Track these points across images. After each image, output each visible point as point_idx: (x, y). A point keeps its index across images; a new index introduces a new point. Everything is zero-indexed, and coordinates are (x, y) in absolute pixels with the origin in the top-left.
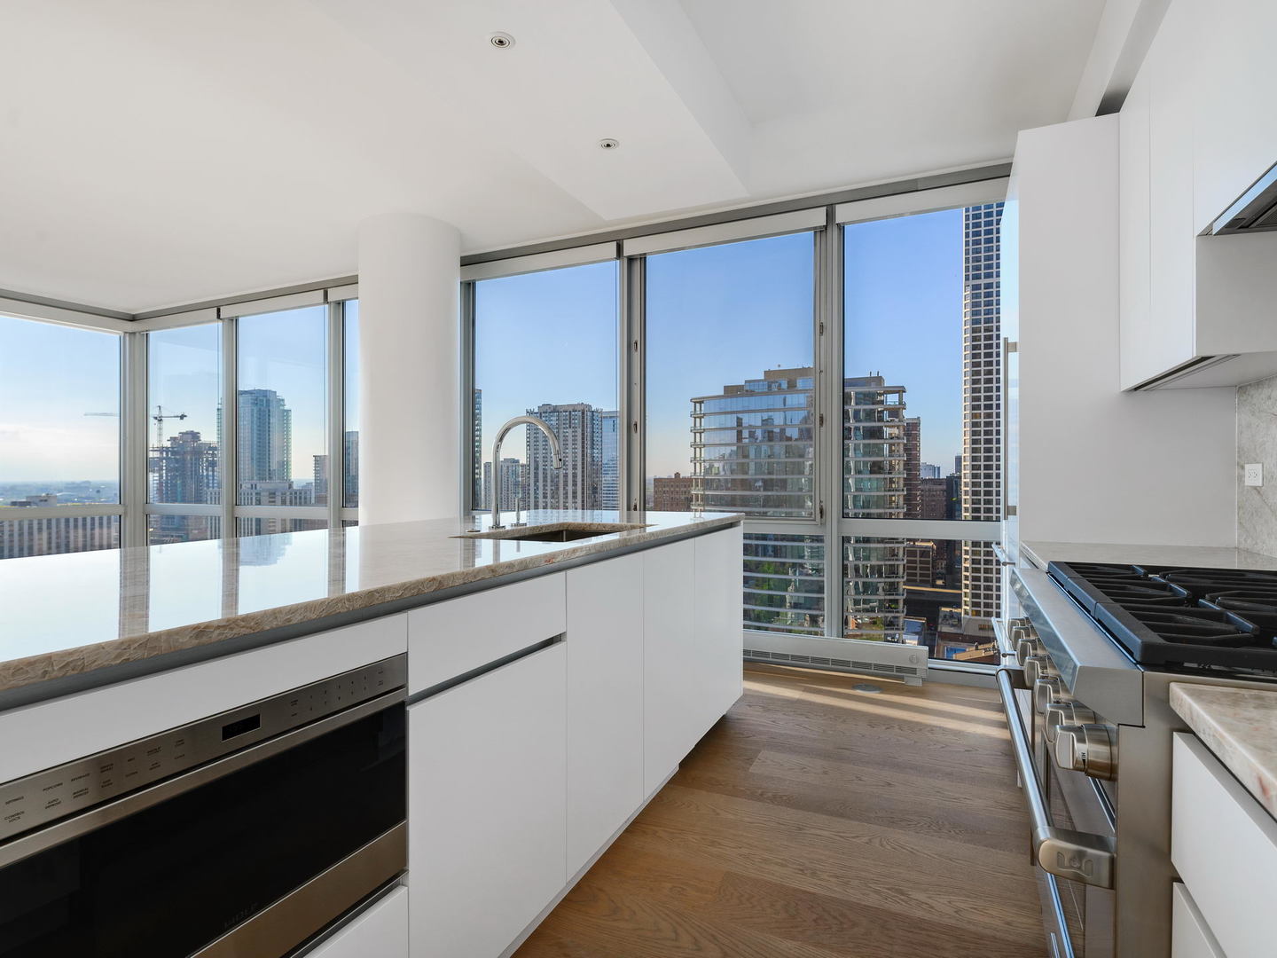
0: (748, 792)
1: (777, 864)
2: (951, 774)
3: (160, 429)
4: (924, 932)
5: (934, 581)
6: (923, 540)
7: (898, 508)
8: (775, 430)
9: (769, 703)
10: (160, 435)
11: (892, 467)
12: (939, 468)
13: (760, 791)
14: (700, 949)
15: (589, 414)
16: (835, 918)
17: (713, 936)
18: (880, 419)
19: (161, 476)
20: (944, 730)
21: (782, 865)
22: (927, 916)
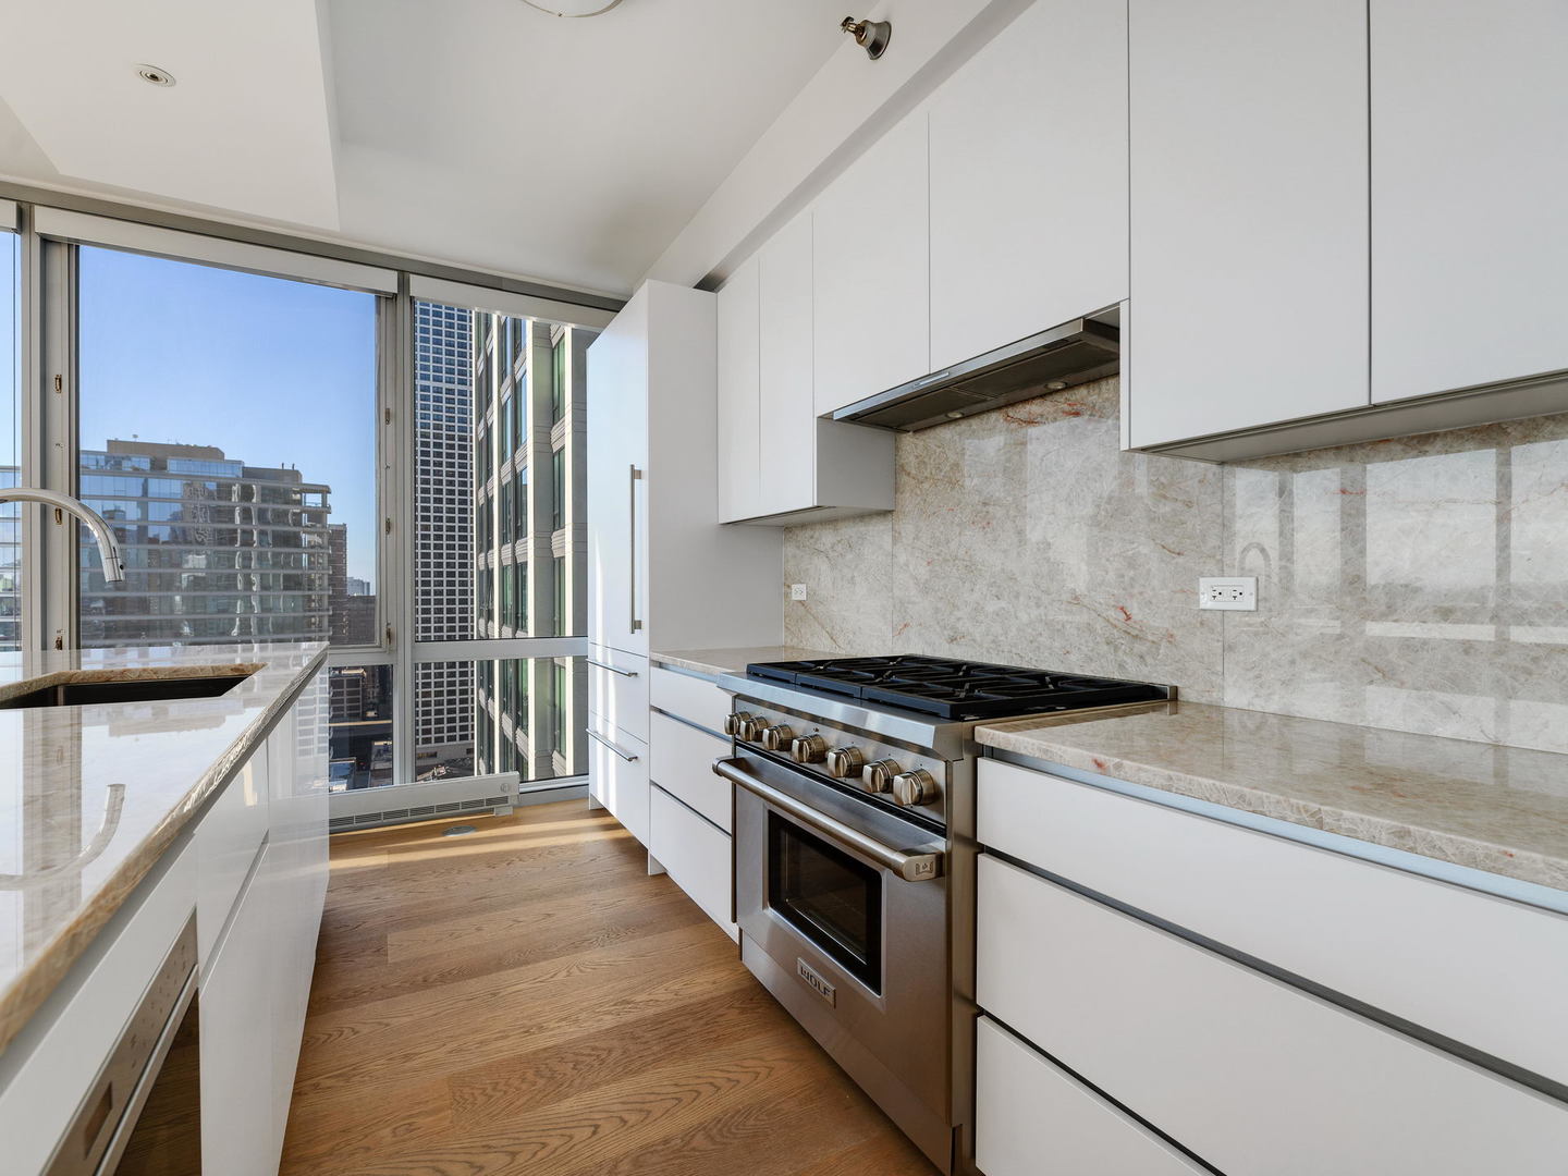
0: (407, 985)
1: (496, 1039)
2: (592, 885)
4: (666, 1024)
5: (364, 713)
6: (350, 668)
7: (321, 631)
8: (128, 527)
9: (355, 881)
11: (311, 582)
12: (368, 584)
13: (420, 978)
14: (481, 1168)
16: (590, 1055)
17: (484, 1146)
18: (298, 523)
20: (561, 848)
21: (503, 1038)
22: (659, 1010)
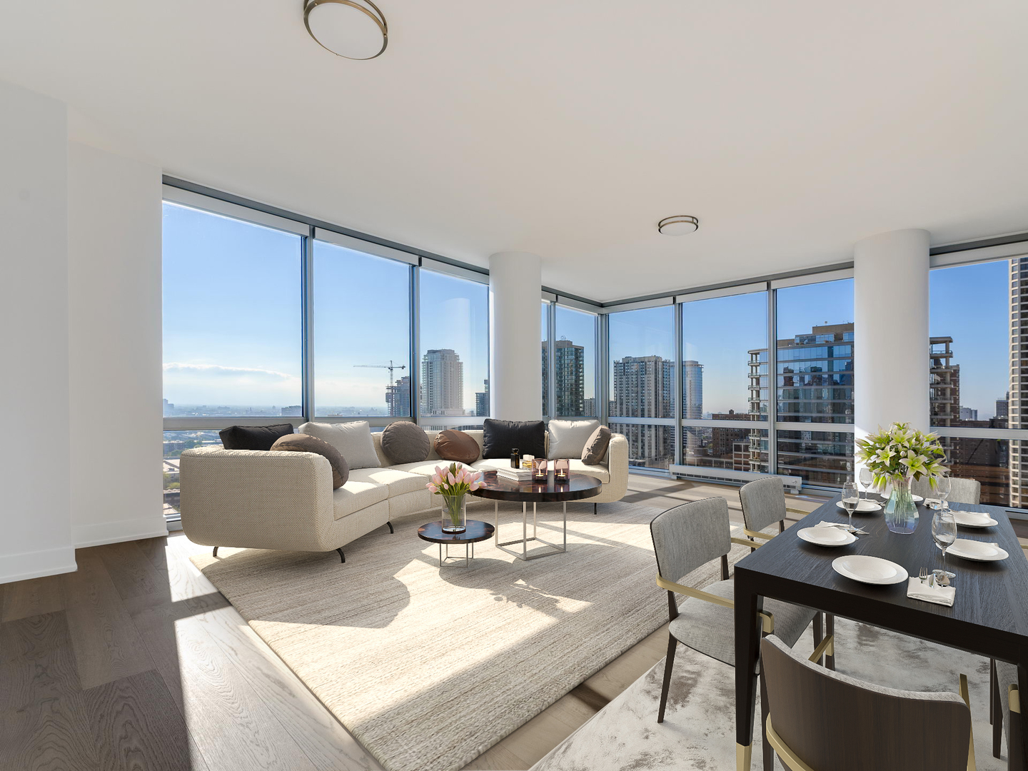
3: (392, 375)
8: (823, 376)
10: (392, 379)
15: (660, 363)
19: (392, 405)
